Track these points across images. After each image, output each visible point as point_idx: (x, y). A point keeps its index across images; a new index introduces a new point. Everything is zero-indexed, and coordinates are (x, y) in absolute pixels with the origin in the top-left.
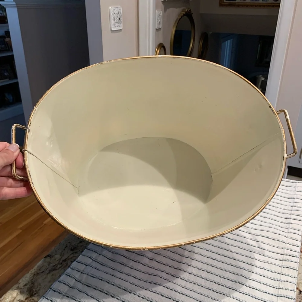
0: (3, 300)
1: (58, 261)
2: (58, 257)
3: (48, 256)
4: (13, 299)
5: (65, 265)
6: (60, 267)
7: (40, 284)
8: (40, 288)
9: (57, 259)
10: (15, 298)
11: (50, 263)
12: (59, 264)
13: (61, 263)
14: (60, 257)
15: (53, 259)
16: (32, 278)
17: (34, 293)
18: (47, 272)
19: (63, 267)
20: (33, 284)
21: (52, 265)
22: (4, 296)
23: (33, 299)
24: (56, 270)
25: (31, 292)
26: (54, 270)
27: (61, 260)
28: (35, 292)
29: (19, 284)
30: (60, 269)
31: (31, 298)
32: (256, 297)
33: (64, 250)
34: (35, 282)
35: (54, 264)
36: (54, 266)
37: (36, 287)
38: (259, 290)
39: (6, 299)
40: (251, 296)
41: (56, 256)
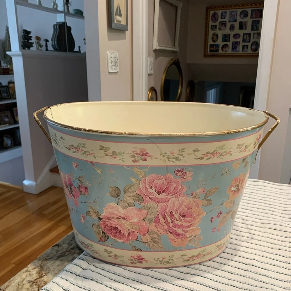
0: (12, 280)
1: (65, 249)
2: (65, 246)
3: (56, 245)
4: (22, 280)
5: (73, 252)
6: (68, 254)
7: (49, 268)
8: (50, 271)
9: (65, 248)
10: (24, 279)
11: (58, 251)
12: (67, 251)
13: (69, 251)
14: (68, 246)
15: (60, 247)
16: (41, 263)
17: (43, 275)
18: (56, 258)
19: (71, 254)
20: (42, 268)
21: (59, 252)
22: (13, 278)
23: (42, 280)
24: (65, 256)
25: (40, 274)
26: (62, 256)
27: (69, 248)
28: (45, 274)
29: (28, 268)
30: (69, 255)
31: (40, 279)
32: (272, 277)
33: (72, 240)
34: (44, 266)
35: (62, 252)
36: (62, 253)
37: (45, 270)
38: (274, 271)
39: (15, 280)
40: (267, 277)
41: (64, 245)
